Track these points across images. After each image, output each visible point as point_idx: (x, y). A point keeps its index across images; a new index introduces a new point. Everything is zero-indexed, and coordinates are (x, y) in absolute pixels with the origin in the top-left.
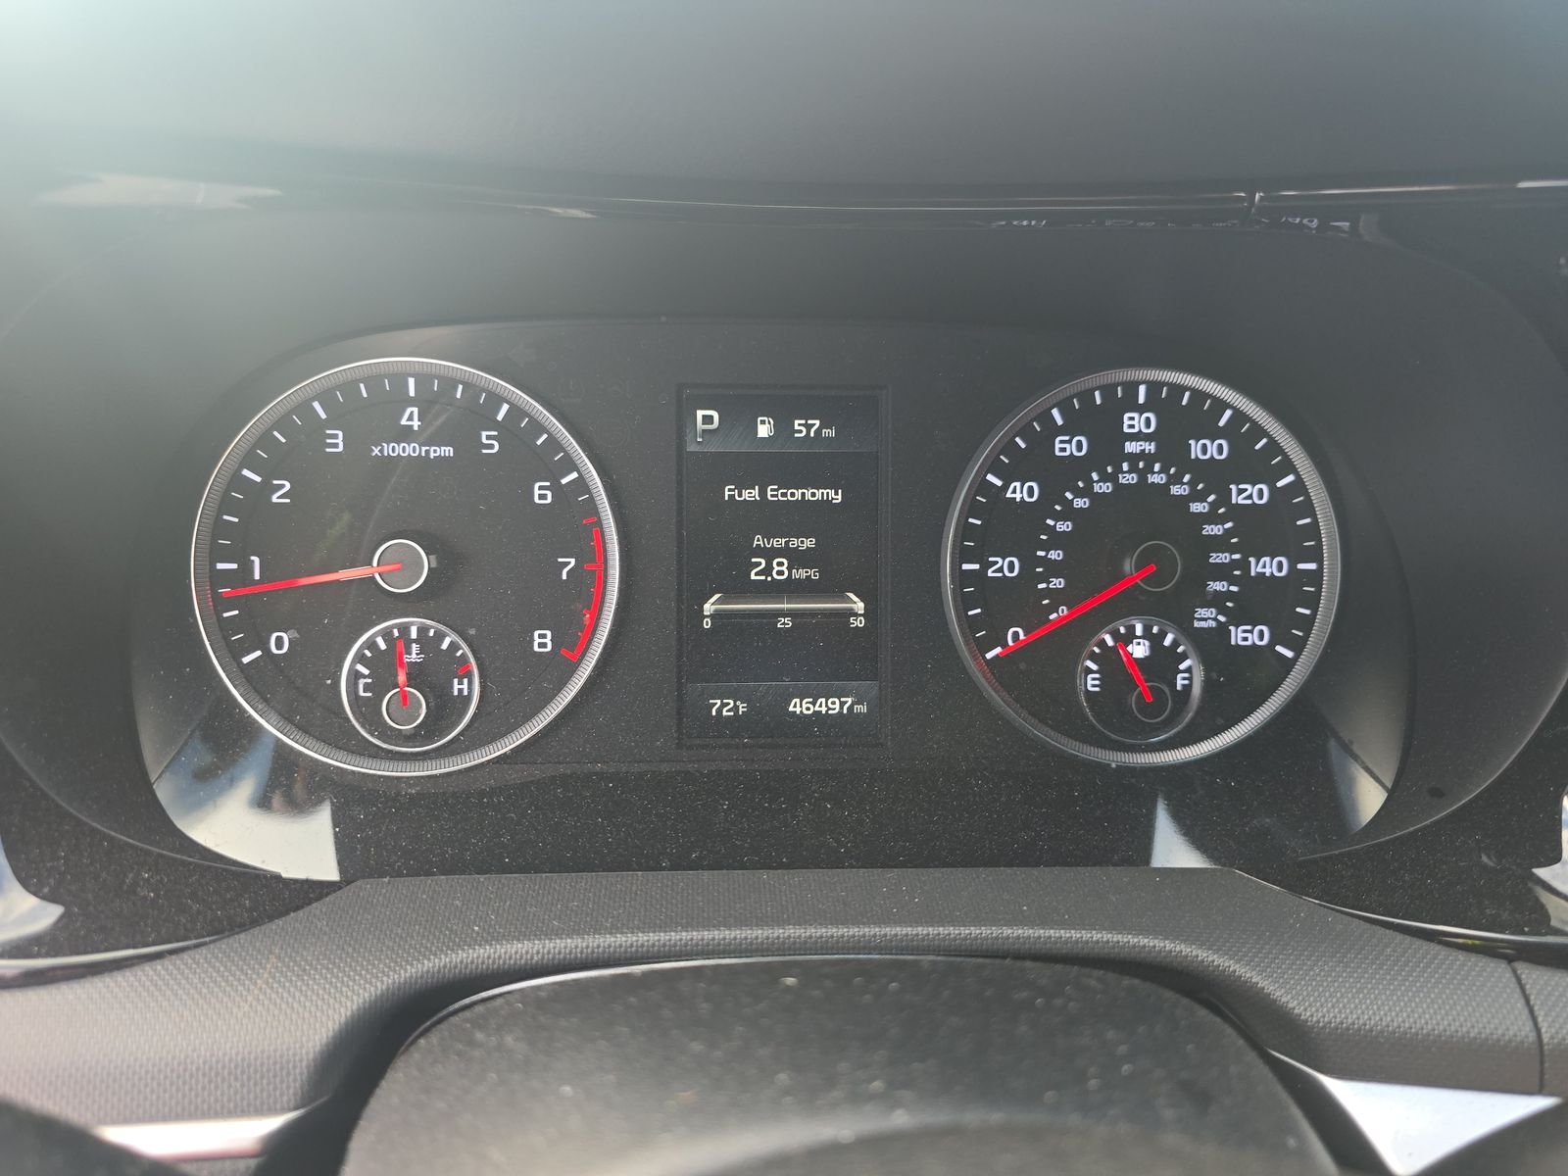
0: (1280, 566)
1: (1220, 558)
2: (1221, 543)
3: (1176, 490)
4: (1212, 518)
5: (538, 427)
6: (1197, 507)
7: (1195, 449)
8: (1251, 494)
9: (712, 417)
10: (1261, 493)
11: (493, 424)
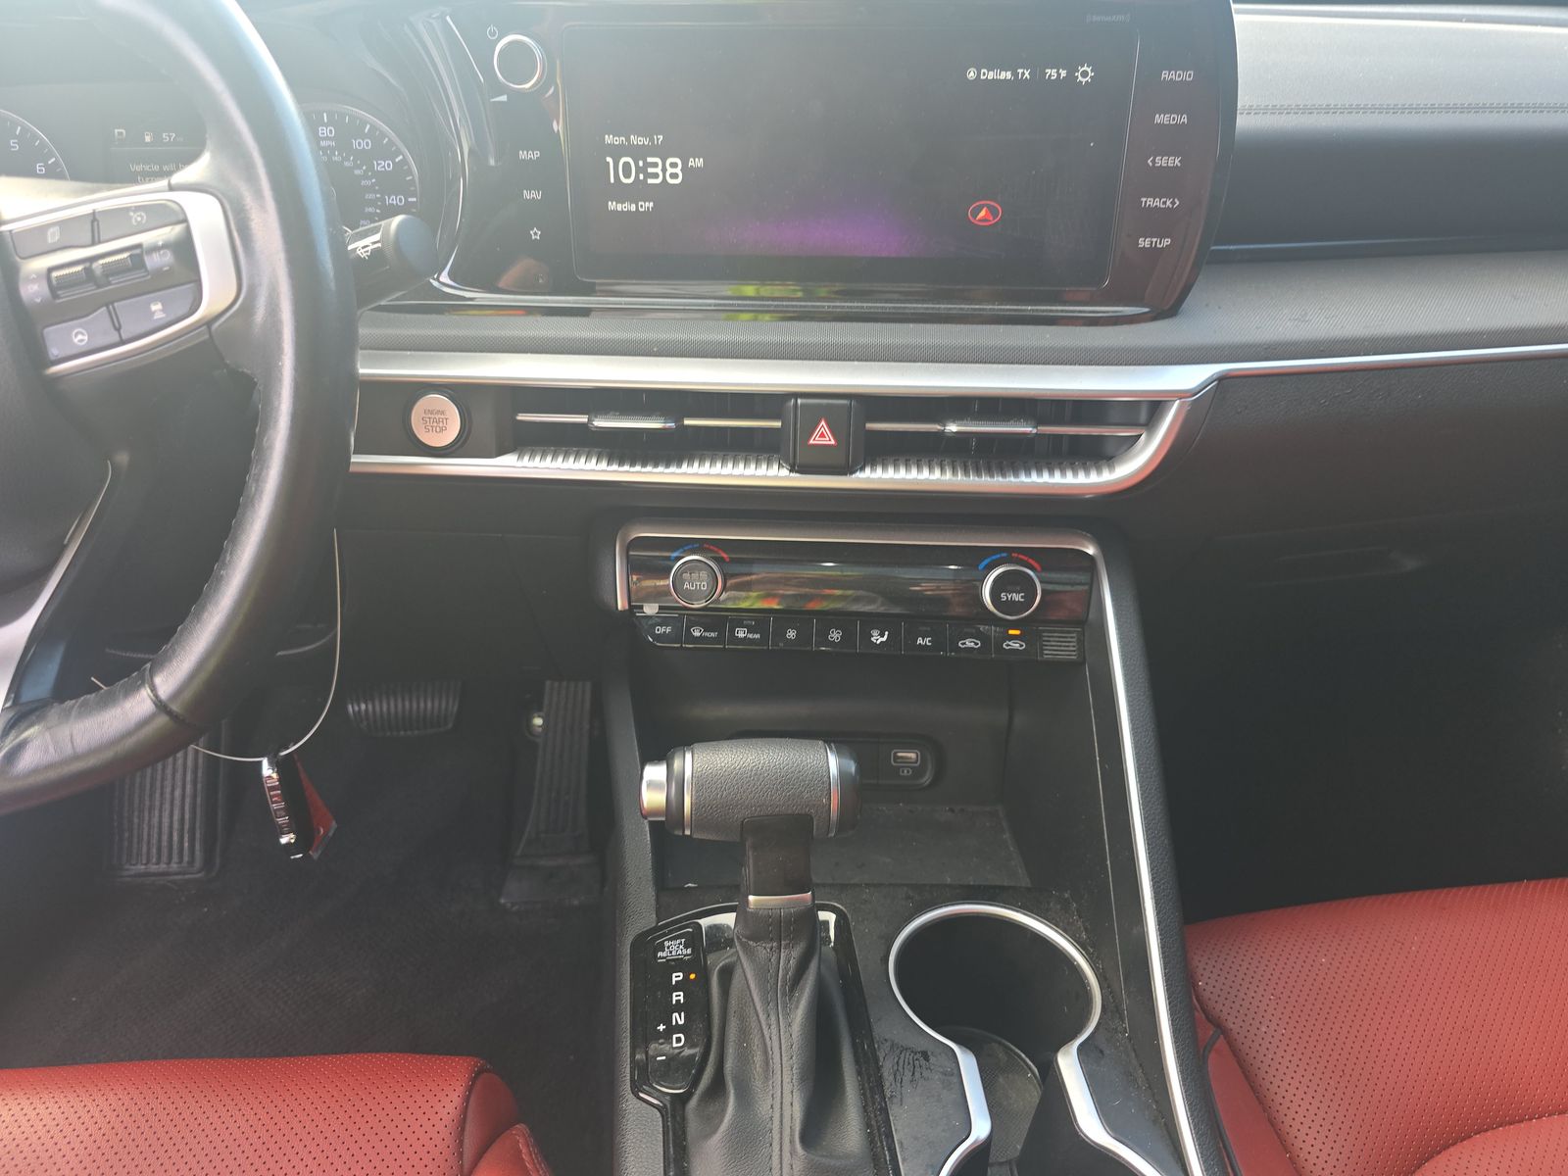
0: (400, 200)
1: (370, 196)
2: (371, 189)
3: (346, 164)
4: (365, 177)
5: (35, 137)
6: (357, 172)
7: (355, 144)
8: (384, 165)
9: (122, 133)
10: (389, 165)
11: (15, 137)
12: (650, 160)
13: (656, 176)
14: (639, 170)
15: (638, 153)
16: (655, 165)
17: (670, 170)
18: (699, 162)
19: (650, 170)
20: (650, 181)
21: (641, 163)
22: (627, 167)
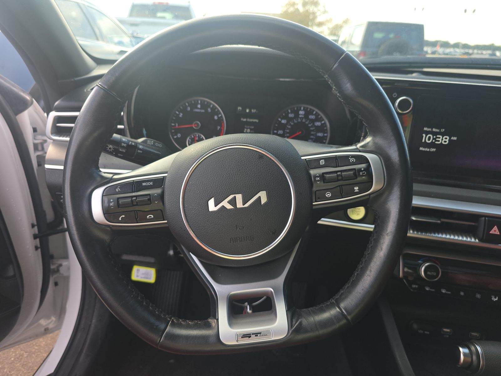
0: (321, 135)
1: (312, 133)
2: (313, 131)
3: (306, 123)
4: (312, 127)
5: (216, 108)
6: (310, 125)
7: (310, 117)
8: (318, 124)
9: (240, 108)
11: (210, 107)
12: (438, 136)
13: (439, 141)
14: (433, 139)
15: (434, 134)
16: (439, 138)
17: (444, 140)
18: (455, 138)
19: (437, 139)
20: (436, 142)
21: (435, 137)
22: (430, 138)
